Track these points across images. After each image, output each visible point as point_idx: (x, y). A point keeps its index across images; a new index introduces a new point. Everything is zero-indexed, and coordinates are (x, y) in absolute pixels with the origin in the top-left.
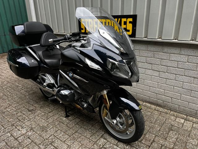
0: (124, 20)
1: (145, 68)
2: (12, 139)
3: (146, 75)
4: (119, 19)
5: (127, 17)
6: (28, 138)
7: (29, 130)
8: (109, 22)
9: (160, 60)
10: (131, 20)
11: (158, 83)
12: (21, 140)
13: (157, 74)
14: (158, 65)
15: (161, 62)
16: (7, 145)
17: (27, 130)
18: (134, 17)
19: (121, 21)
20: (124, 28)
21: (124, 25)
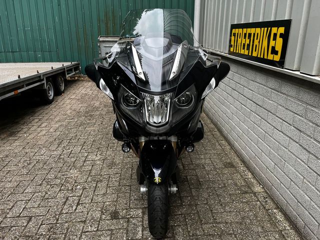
1: (290, 137)
3: (289, 153)
9: (314, 125)
10: (282, 30)
11: (304, 178)
13: (304, 156)
14: (308, 136)
15: (314, 131)
20: (273, 47)
21: (273, 40)
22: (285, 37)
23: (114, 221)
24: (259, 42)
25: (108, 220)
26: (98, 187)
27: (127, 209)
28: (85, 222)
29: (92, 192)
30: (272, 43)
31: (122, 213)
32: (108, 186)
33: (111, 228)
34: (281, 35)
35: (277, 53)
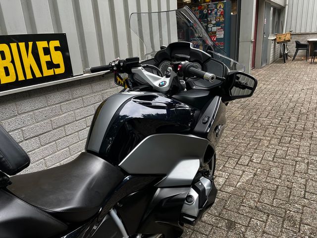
20: (47, 62)
21: (45, 55)
22: (64, 49)
23: (233, 219)
24: (13, 62)
25: (239, 224)
27: (217, 227)
28: (264, 232)
30: (44, 59)
31: (223, 224)
33: (238, 215)
34: (56, 49)
35: (58, 66)
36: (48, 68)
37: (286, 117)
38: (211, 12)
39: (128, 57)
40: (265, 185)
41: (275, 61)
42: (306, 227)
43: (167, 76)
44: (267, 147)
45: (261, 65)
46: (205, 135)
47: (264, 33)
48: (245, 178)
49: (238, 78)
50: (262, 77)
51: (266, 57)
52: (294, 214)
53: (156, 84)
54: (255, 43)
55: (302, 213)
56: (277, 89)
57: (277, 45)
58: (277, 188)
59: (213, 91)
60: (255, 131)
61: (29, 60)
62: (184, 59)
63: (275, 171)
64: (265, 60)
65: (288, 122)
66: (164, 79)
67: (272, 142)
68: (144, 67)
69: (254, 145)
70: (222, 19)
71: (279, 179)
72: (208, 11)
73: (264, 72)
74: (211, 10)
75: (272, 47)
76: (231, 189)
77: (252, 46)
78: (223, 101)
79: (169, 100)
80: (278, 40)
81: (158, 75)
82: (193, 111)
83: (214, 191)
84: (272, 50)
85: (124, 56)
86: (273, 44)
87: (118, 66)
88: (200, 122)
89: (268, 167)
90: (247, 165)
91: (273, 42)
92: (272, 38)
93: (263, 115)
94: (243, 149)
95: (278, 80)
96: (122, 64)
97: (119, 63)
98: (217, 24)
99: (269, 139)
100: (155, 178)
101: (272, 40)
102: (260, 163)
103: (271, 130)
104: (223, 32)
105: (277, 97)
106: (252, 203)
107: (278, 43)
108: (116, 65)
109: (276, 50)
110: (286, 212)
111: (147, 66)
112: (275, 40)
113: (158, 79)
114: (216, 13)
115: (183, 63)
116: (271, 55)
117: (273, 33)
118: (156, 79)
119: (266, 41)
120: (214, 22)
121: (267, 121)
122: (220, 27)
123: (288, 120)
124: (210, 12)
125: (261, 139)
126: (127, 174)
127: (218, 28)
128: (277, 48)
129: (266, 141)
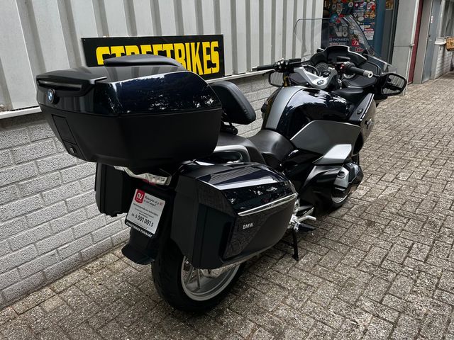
0: (206, 45)
2: (400, 330)
4: (198, 44)
5: (210, 38)
6: (381, 303)
7: (358, 309)
8: (180, 51)
10: (215, 44)
12: (393, 314)
16: (419, 333)
17: (361, 313)
18: (219, 38)
19: (201, 46)
20: (208, 61)
21: (207, 54)
22: (220, 50)
24: (186, 60)
26: (380, 258)
27: (356, 224)
29: (390, 255)
30: (206, 58)
32: (367, 253)
34: (216, 49)
35: (214, 66)
36: (208, 67)
37: (445, 141)
38: (359, 6)
39: (291, 58)
40: (409, 198)
41: (442, 75)
42: (447, 230)
43: (325, 76)
44: (417, 167)
45: (422, 80)
46: (358, 123)
47: (429, 36)
48: (388, 192)
49: (390, 80)
50: (421, 95)
51: (431, 68)
52: (436, 220)
53: (315, 82)
54: (415, 49)
55: (445, 220)
56: (440, 110)
57: (447, 53)
58: (422, 201)
59: (367, 90)
60: (405, 152)
61: (196, 59)
62: (346, 60)
63: (422, 188)
64: (428, 72)
65: (446, 146)
66: (321, 78)
67: (424, 163)
68: (305, 67)
69: (402, 165)
70: (373, 16)
71: (426, 194)
72: (355, 4)
73: (425, 89)
74: (358, 3)
75: (440, 55)
76: (373, 199)
77: (410, 52)
78: (375, 98)
79: (327, 93)
80: (449, 46)
81: (313, 73)
82: (349, 105)
83: (361, 174)
84: (439, 59)
85: (289, 57)
86: (441, 52)
87: (283, 65)
88: (356, 112)
89: (415, 184)
90: (392, 182)
91: (442, 48)
92: (440, 42)
93: (417, 138)
94: (388, 168)
95: (443, 100)
96: (287, 64)
97: (284, 62)
98: (366, 22)
99: (420, 160)
100: (315, 156)
101: (441, 46)
102: (407, 181)
103: (424, 153)
104: (373, 33)
105: (438, 119)
106: (393, 210)
107: (448, 50)
108: (281, 64)
109: (446, 60)
110: (428, 218)
111: (308, 67)
112: (445, 45)
113: (316, 78)
114: (365, 7)
115: (345, 63)
116: (438, 66)
117: (442, 36)
118: (315, 78)
119: (431, 47)
120: (361, 19)
121: (421, 144)
122: (369, 26)
123: (446, 144)
124: (357, 5)
125: (410, 160)
126: (295, 148)
127: (367, 26)
128: (446, 57)
129: (416, 163)
